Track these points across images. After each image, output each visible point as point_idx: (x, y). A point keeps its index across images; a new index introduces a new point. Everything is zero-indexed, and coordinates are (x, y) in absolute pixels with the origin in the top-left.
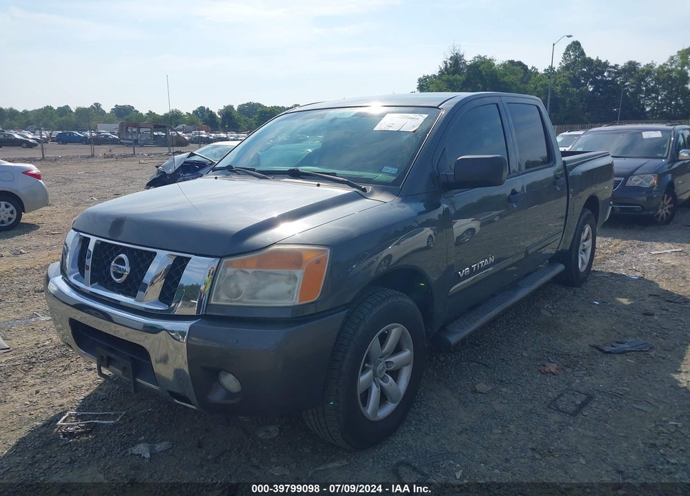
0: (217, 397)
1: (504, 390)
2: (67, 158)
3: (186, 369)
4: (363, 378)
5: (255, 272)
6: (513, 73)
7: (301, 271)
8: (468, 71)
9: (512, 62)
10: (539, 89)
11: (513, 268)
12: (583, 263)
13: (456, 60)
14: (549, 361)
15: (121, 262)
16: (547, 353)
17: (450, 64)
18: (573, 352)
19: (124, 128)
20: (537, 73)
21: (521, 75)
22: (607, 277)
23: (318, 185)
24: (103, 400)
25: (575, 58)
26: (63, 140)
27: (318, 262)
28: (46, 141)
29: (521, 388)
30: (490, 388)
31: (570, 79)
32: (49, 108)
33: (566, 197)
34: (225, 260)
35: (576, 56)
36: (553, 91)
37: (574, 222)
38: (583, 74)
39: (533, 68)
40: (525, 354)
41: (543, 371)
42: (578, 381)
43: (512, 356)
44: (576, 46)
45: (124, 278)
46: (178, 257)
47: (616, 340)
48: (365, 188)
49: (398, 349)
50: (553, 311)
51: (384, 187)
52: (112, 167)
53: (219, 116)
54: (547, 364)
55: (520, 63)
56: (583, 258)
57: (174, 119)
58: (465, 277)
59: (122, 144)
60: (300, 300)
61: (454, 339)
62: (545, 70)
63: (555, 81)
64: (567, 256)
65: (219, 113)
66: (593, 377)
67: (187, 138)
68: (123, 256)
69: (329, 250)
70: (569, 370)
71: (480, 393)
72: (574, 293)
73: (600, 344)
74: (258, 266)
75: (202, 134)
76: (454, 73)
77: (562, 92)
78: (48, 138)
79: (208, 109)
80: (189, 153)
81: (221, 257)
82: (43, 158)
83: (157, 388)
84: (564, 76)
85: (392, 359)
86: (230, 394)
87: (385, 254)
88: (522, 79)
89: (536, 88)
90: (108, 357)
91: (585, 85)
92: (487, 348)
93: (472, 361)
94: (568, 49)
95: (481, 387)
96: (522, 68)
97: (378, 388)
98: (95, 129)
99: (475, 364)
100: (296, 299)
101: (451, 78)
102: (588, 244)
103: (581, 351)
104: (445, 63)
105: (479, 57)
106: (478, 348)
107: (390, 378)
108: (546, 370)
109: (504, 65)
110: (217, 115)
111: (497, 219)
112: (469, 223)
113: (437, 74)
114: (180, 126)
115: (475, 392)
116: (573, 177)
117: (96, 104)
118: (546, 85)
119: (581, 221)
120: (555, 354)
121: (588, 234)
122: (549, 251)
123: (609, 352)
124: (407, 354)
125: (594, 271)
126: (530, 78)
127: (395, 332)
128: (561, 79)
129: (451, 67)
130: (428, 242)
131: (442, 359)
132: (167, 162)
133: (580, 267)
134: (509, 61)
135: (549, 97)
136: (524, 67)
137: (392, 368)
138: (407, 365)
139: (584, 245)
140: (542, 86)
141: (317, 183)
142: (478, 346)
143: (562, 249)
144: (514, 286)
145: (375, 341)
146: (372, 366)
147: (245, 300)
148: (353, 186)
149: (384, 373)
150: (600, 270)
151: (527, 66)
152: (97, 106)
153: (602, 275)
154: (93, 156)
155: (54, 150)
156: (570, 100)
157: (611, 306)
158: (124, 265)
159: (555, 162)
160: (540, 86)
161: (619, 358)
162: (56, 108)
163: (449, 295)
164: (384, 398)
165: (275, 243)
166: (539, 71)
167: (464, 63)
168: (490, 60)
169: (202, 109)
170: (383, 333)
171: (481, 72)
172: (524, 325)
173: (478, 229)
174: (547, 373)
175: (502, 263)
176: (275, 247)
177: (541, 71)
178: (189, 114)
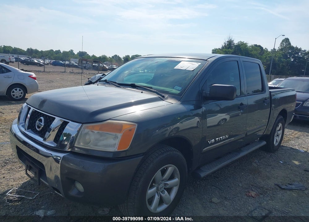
0: (73, 193)
1: (226, 202)
2: (54, 72)
3: (59, 176)
4: (150, 191)
5: (98, 132)
6: (256, 50)
7: (120, 134)
8: (235, 47)
9: (256, 45)
10: (267, 58)
11: (241, 140)
12: (276, 141)
13: (230, 43)
14: (252, 190)
15: (41, 120)
16: (252, 185)
17: (227, 44)
18: (265, 187)
19: (81, 61)
20: (267, 51)
21: (259, 52)
22: (289, 149)
23: (142, 92)
24: (31, 185)
25: (286, 46)
26: (55, 64)
27: (130, 130)
28: (48, 64)
29: (235, 203)
30: (219, 201)
31: (282, 55)
32: (52, 50)
33: (270, 109)
34: (84, 125)
35: (286, 45)
36: (274, 60)
37: (273, 120)
38: (289, 53)
39: (266, 48)
40: (240, 185)
41: (248, 195)
42: (265, 203)
43: (233, 185)
44: (287, 40)
45: (41, 128)
46: (64, 121)
47: (289, 182)
48: (164, 96)
49: (172, 177)
50: (258, 164)
51: (174, 96)
52: (72, 77)
53: (123, 60)
54: (251, 191)
55: (260, 46)
56: (277, 139)
57: (103, 59)
58: (212, 144)
59: (79, 68)
60: (118, 149)
61: (203, 175)
62: (271, 50)
63: (276, 55)
64: (268, 138)
65: (123, 58)
66: (274, 201)
67: (107, 68)
68: (42, 118)
69: (137, 125)
70: (262, 196)
71: (214, 203)
72: (271, 156)
73: (280, 184)
74: (100, 129)
75: (114, 66)
76: (228, 48)
77: (279, 61)
78: (49, 63)
79: (119, 56)
80: (102, 74)
81: (83, 123)
82: (44, 71)
83: (48, 184)
84: (280, 53)
85: (168, 182)
86: (79, 193)
87: (175, 126)
88: (260, 53)
89: (266, 58)
90: (30, 166)
91: (289, 58)
92: (222, 180)
93: (213, 186)
94: (283, 41)
95: (215, 200)
96: (260, 48)
97: (158, 196)
98: (69, 61)
99: (215, 187)
100: (116, 148)
101: (227, 50)
102: (280, 132)
103: (269, 186)
104: (225, 43)
105: (241, 42)
106: (218, 179)
107: (166, 192)
108: (249, 195)
109: (252, 46)
110: (122, 59)
111: (240, 114)
112: (224, 116)
113: (221, 48)
114: (105, 63)
115: (211, 202)
116: (275, 99)
117: (71, 50)
118: (271, 57)
119: (277, 121)
120: (256, 187)
121: (281, 128)
122: (261, 133)
123: (284, 189)
124: (176, 180)
125: (283, 146)
126: (264, 53)
127: (171, 169)
128: (278, 55)
129: (227, 45)
130: (197, 124)
131: (198, 183)
132: (93, 77)
133: (275, 143)
134: (255, 45)
135: (272, 62)
136: (261, 48)
137: (168, 187)
138: (176, 186)
139: (278, 133)
140: (269, 57)
141: (141, 91)
142: (218, 178)
143: (266, 134)
144: (239, 150)
145: (159, 173)
146: (156, 185)
147: (91, 146)
148: (158, 94)
149: (163, 189)
150: (285, 145)
151: (263, 48)
152: (72, 51)
153: (286, 148)
154: (65, 72)
155: (50, 68)
156: (282, 65)
157: (288, 164)
158: (42, 122)
159: (265, 92)
160: (268, 57)
161: (288, 192)
162: (54, 51)
163: (202, 152)
164: (161, 201)
165: (110, 119)
166: (268, 50)
167: (234, 44)
168: (246, 43)
169: (116, 56)
170: (164, 169)
171: (241, 48)
172: (243, 170)
173: (228, 119)
174: (250, 196)
175: (236, 137)
176: (109, 121)
177: (269, 50)
178: (110, 57)
